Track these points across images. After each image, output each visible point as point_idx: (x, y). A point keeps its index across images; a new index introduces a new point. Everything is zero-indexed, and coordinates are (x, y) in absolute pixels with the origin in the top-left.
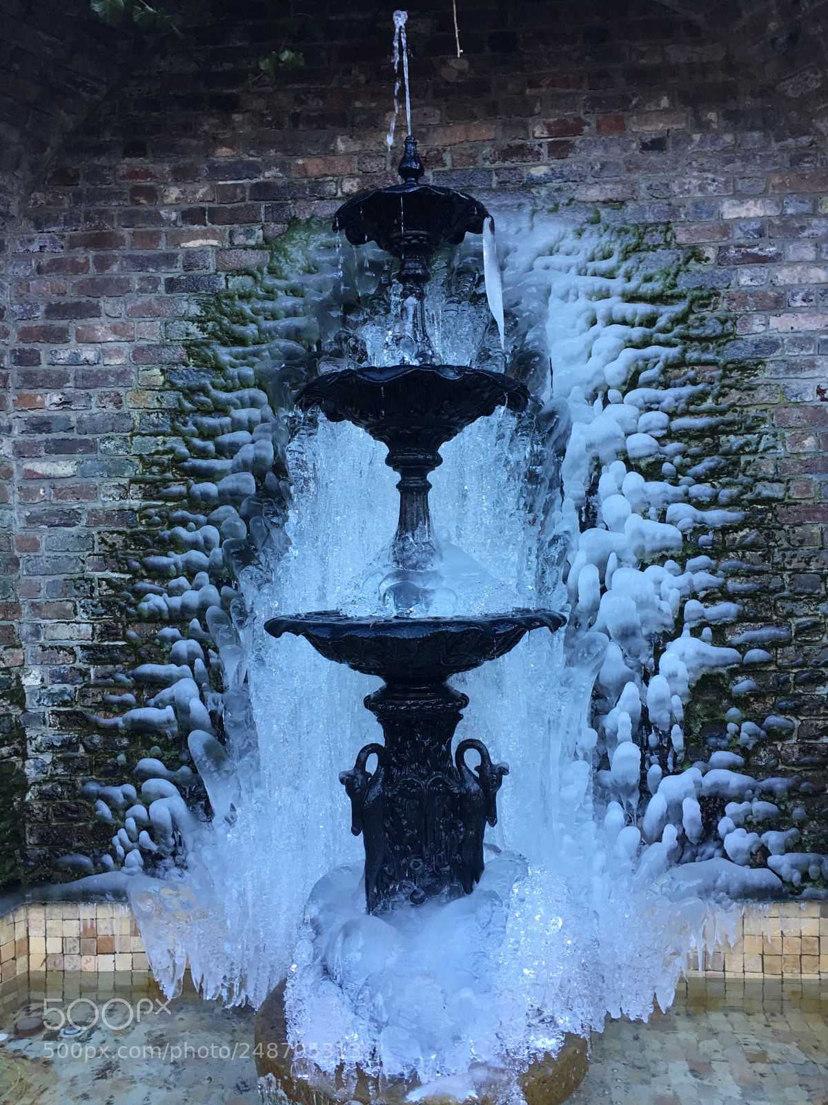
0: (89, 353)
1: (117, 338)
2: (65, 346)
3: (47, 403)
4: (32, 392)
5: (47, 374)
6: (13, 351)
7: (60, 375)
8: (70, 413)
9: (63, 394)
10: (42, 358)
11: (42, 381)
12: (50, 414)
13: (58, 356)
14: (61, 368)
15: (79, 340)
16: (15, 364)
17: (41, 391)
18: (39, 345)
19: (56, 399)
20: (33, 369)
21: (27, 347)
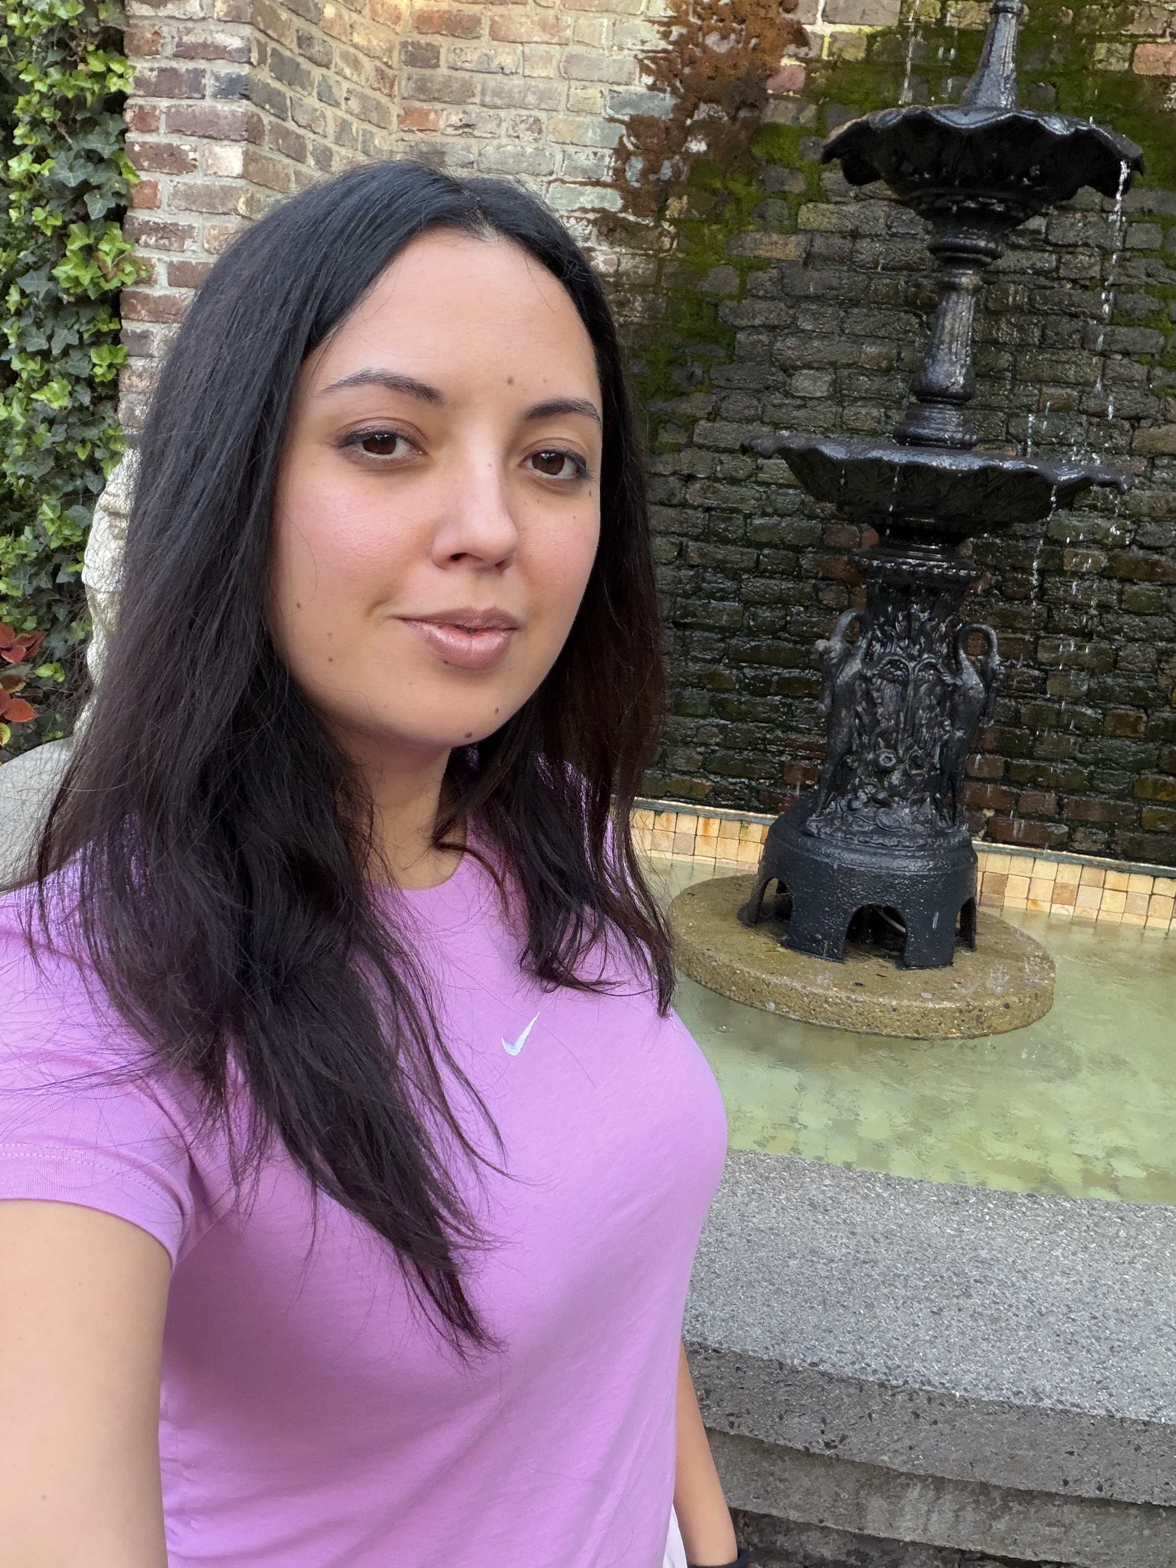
0: (506, 57)
1: (546, 38)
2: (475, 43)
3: (442, 124)
4: (425, 106)
5: (447, 83)
6: (404, 45)
7: (463, 86)
8: (472, 141)
9: (465, 112)
10: (442, 57)
11: (438, 91)
12: (445, 140)
13: (463, 58)
14: (467, 75)
15: (494, 36)
16: (406, 63)
17: (438, 106)
18: (440, 38)
19: (455, 119)
20: (427, 72)
21: (423, 40)
